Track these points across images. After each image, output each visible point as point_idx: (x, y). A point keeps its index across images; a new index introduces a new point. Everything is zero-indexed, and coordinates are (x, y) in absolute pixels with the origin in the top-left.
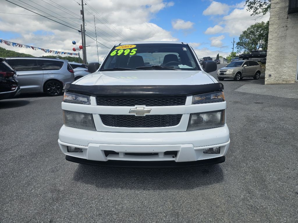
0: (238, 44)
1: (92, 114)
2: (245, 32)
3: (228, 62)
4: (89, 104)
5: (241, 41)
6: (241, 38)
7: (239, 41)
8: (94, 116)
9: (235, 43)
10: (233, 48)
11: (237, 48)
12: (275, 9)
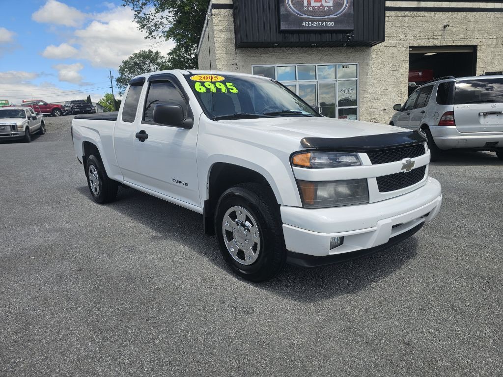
0: (118, 80)
1: (367, 179)
2: (126, 63)
3: (104, 111)
4: (360, 165)
5: (122, 76)
6: (122, 71)
7: (120, 76)
8: (369, 181)
9: (114, 80)
10: (112, 88)
11: (119, 88)
12: (220, 39)
